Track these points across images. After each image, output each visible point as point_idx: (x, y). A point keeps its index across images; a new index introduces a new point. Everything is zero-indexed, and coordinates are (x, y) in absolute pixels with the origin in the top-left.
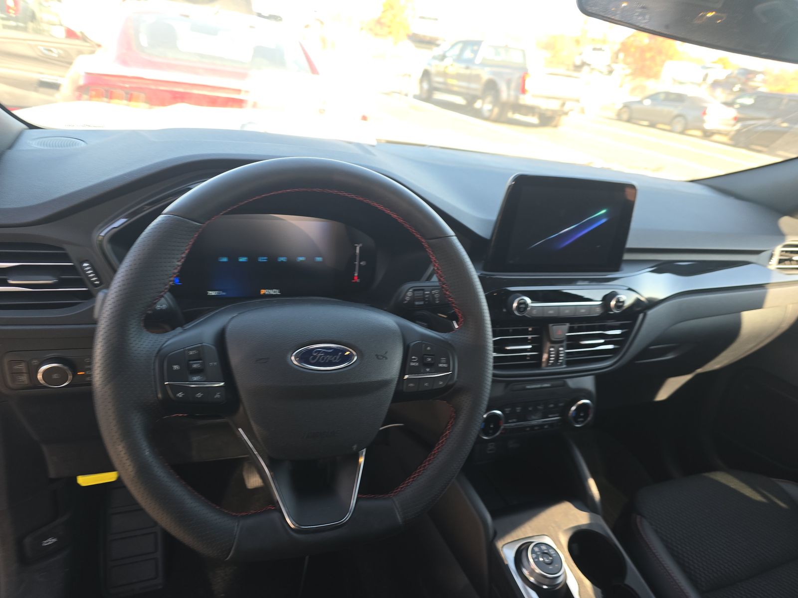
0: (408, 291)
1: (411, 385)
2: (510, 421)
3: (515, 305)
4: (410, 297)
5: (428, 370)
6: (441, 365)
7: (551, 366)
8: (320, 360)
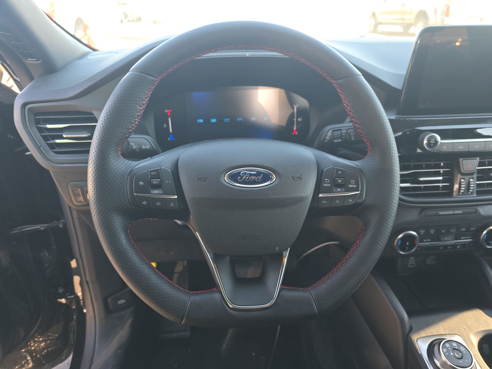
0: (328, 132)
1: (324, 202)
2: (425, 241)
3: (425, 142)
4: (330, 136)
5: (339, 190)
6: (350, 186)
7: (462, 195)
8: (246, 180)
